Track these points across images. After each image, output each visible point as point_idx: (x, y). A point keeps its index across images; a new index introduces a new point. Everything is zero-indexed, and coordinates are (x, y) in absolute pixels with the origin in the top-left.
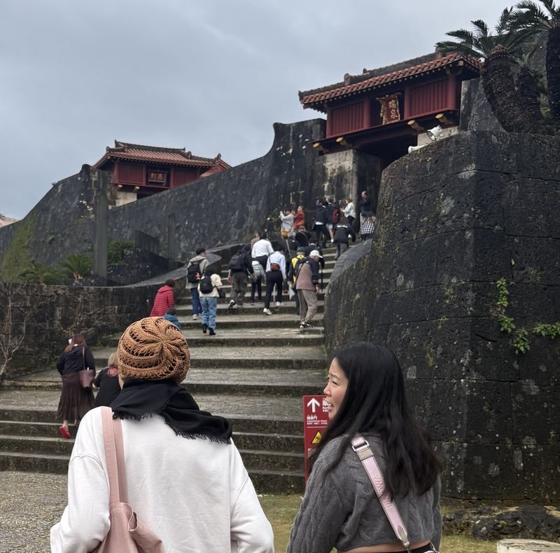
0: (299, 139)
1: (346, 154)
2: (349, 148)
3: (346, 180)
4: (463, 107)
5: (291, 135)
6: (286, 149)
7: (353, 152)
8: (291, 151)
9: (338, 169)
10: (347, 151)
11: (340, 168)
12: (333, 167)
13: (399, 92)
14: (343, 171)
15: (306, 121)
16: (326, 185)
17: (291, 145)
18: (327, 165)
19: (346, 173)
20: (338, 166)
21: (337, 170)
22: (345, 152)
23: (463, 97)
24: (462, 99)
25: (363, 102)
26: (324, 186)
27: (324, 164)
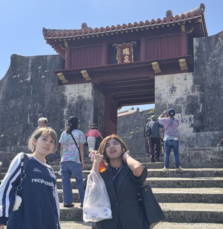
0: (38, 70)
1: (85, 86)
2: (88, 82)
3: (86, 108)
4: (196, 58)
5: (30, 65)
6: (24, 77)
7: (92, 85)
8: (29, 79)
9: (77, 97)
10: (87, 84)
11: (80, 97)
12: (73, 95)
13: (135, 41)
14: (82, 100)
15: (46, 56)
16: (65, 110)
17: (29, 74)
18: (66, 93)
19: (85, 102)
20: (77, 95)
21: (76, 99)
22: (84, 84)
23: (195, 51)
24: (194, 52)
25: (101, 46)
26: (63, 111)
27: (63, 93)
